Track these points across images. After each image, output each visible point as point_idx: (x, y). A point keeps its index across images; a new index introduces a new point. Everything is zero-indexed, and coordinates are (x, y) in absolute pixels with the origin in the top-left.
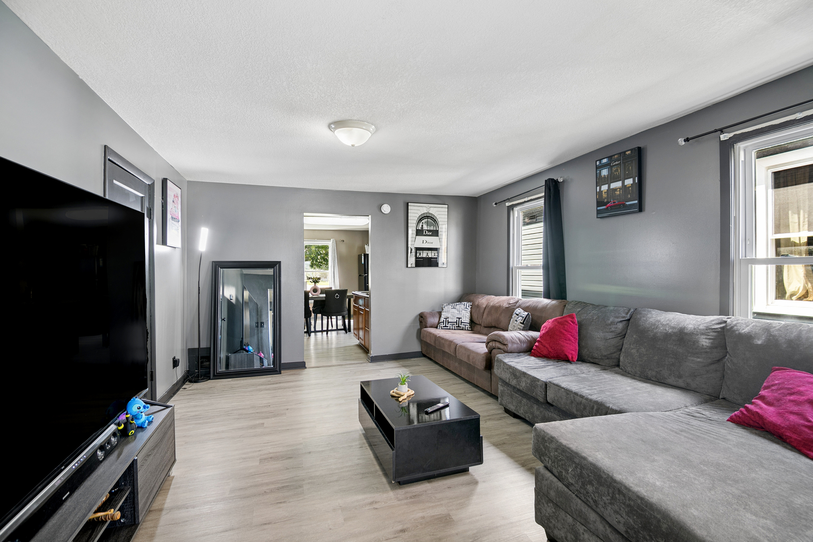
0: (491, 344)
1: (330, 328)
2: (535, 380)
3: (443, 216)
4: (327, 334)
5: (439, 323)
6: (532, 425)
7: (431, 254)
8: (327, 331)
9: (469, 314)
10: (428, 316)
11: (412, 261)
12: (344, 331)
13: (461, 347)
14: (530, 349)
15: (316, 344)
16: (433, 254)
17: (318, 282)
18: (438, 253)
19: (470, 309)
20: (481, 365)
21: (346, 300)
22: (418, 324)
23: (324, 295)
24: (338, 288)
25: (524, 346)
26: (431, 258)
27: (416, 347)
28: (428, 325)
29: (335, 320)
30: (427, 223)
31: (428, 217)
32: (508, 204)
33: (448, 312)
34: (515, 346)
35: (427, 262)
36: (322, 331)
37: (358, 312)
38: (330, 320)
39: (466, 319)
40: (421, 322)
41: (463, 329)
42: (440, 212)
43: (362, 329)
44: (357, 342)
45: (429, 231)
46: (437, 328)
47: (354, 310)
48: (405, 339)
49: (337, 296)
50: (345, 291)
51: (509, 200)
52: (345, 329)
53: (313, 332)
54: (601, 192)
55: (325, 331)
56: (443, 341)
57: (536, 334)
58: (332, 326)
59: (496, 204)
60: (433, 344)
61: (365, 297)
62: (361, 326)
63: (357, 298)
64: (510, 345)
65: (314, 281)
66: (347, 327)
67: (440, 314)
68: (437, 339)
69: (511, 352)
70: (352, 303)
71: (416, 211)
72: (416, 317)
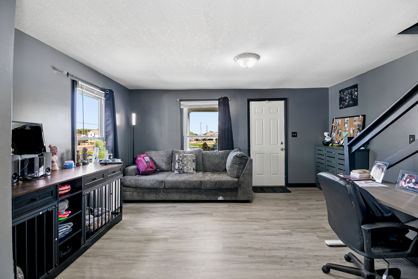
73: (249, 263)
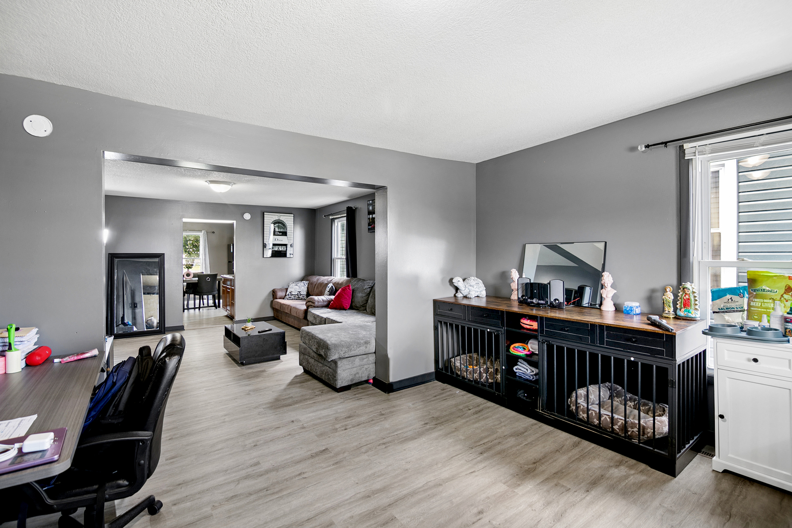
0: (308, 304)
1: (202, 306)
2: (322, 317)
3: (290, 222)
4: (199, 310)
5: (286, 295)
6: (299, 329)
7: (281, 249)
8: (199, 308)
9: (306, 289)
10: (278, 291)
11: (269, 253)
12: (214, 308)
13: (293, 307)
14: (329, 305)
15: (189, 317)
16: (283, 248)
17: (191, 268)
18: (286, 248)
19: (307, 286)
20: (301, 316)
21: (216, 282)
22: (272, 297)
23: (197, 279)
24: (209, 273)
25: (326, 303)
26: (282, 251)
27: (270, 313)
28: (278, 297)
29: (206, 300)
30: (279, 227)
31: (279, 223)
32: (331, 217)
33: (292, 288)
34: (320, 303)
35: (279, 254)
36: (195, 308)
37: (226, 291)
38: (201, 300)
39: (304, 292)
40: (273, 296)
41: (301, 299)
42: (288, 219)
43: (229, 305)
44: (226, 314)
45: (280, 232)
46: (284, 299)
47: (223, 290)
48: (262, 308)
49: (209, 279)
50: (216, 275)
51: (332, 215)
52: (215, 306)
53: (186, 309)
54: (369, 218)
55: (197, 308)
56: (285, 306)
57: (333, 297)
58: (203, 305)
59: (325, 216)
60: (279, 309)
61: (231, 279)
62: (228, 304)
63: (226, 280)
64: (316, 303)
65: (187, 267)
66: (217, 304)
67: (287, 289)
68: (282, 305)
69: (317, 307)
70: (222, 284)
71: (269, 218)
72: (270, 292)
73: (328, 510)
